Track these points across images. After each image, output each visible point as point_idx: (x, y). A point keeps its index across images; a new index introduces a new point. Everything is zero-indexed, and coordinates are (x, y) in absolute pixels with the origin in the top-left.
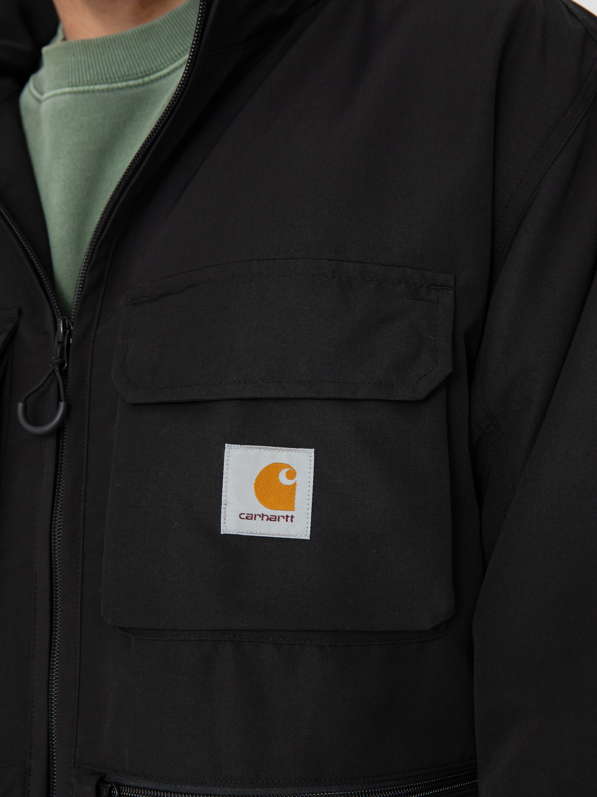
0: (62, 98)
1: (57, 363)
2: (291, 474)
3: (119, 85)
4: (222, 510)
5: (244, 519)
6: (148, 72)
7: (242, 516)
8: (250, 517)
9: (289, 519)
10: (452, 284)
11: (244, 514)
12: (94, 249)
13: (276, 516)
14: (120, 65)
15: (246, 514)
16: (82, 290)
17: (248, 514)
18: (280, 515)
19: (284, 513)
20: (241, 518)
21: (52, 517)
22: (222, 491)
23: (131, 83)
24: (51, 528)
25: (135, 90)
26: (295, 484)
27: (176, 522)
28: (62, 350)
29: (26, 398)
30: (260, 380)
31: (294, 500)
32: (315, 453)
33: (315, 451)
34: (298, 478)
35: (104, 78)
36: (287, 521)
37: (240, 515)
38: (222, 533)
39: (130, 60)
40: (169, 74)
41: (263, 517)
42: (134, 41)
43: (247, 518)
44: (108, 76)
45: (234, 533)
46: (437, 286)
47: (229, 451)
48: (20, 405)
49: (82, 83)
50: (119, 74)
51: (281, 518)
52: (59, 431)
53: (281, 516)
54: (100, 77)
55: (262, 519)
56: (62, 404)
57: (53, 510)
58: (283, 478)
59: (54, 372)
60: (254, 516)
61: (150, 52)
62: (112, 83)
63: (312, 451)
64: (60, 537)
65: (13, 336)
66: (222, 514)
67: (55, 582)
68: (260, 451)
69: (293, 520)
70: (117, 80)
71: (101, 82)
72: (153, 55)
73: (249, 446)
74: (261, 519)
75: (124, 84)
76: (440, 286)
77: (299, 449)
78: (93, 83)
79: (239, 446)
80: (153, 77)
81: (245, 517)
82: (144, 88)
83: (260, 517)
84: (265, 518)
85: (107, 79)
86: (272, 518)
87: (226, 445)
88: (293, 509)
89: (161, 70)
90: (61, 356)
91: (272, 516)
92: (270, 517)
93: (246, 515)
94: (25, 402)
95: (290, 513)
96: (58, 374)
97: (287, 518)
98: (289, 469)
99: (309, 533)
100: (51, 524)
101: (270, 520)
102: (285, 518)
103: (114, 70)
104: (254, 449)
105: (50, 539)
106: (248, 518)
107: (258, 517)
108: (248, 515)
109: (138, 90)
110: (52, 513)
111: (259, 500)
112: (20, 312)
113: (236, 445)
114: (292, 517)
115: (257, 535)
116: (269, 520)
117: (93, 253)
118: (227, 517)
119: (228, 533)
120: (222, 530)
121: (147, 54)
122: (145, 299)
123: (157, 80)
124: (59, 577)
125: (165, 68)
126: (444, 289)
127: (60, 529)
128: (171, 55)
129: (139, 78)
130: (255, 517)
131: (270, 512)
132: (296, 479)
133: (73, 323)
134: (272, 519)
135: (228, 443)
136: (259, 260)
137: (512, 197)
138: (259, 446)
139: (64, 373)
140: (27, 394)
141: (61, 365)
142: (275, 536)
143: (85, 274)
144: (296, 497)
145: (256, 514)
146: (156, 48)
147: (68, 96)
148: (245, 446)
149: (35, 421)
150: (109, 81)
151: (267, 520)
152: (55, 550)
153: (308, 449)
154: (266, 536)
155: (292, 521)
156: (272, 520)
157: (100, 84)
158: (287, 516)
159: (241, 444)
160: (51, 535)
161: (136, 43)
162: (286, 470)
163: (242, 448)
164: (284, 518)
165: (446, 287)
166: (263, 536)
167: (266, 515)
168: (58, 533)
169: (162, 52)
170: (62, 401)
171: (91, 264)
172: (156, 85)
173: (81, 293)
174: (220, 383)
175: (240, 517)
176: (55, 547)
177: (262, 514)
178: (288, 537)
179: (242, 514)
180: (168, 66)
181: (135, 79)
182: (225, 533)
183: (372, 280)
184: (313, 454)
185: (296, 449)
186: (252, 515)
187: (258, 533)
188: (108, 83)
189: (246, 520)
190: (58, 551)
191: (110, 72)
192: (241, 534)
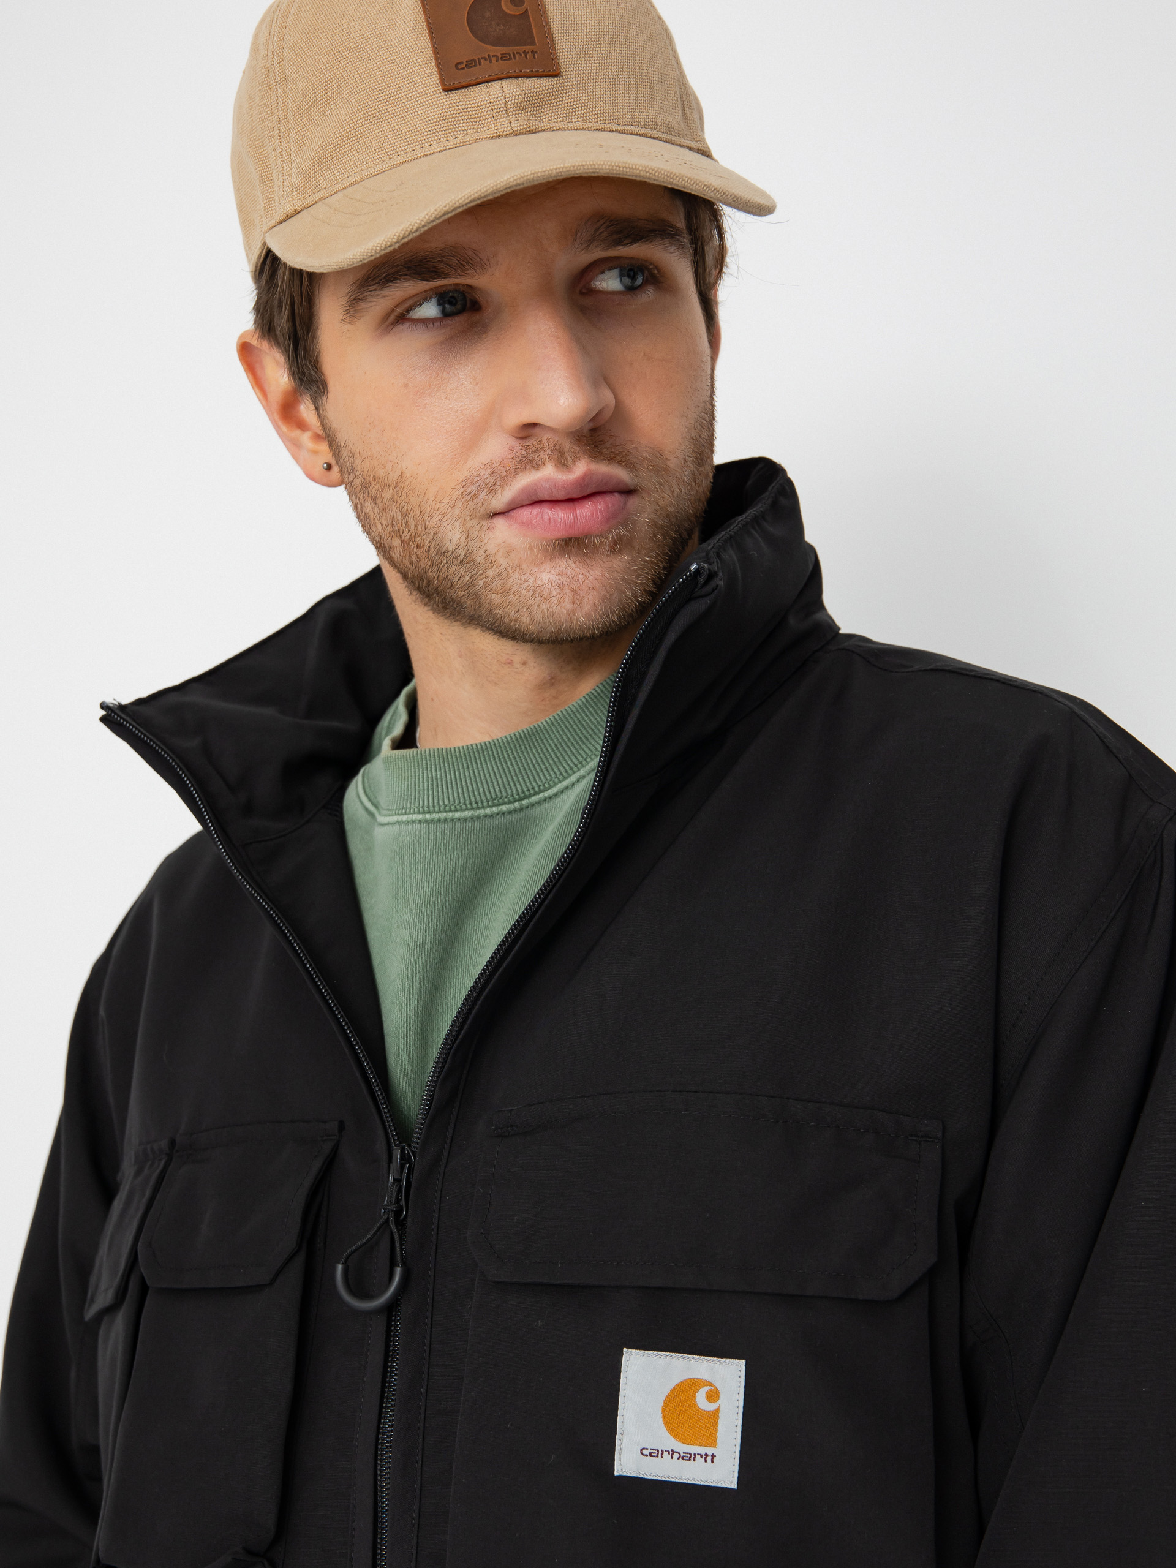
0: (410, 827)
1: (392, 1210)
2: (713, 1395)
3: (488, 811)
4: (617, 1442)
5: (646, 1455)
6: (527, 793)
7: (644, 1452)
8: (655, 1453)
9: (709, 1459)
10: (939, 1134)
11: (647, 1449)
12: (447, 1054)
13: (690, 1454)
14: (490, 784)
15: (649, 1449)
16: (428, 1113)
17: (653, 1449)
18: (696, 1452)
19: (702, 1450)
20: (643, 1455)
21: (379, 1428)
22: (617, 1415)
23: (504, 808)
24: (377, 1444)
25: (509, 817)
26: (718, 1410)
27: (553, 1456)
28: (399, 1190)
29: (348, 1257)
30: (673, 1263)
31: (716, 1431)
32: (746, 1365)
33: (746, 1363)
34: (722, 1402)
35: (468, 802)
36: (706, 1461)
37: (641, 1450)
38: (616, 1474)
39: (503, 776)
40: (556, 795)
41: (673, 1454)
42: (509, 752)
43: (651, 1454)
44: (473, 799)
45: (633, 1475)
46: (918, 1137)
47: (628, 1359)
48: (340, 1267)
49: (437, 809)
50: (489, 797)
51: (698, 1457)
52: (391, 1308)
53: (698, 1454)
54: (462, 801)
55: (672, 1458)
56: (398, 1271)
57: (380, 1418)
58: (701, 1400)
59: (388, 1220)
60: (660, 1453)
61: (531, 765)
62: (478, 808)
63: (741, 1364)
64: (390, 1457)
65: (331, 1162)
66: (617, 1448)
67: (381, 1522)
68: (672, 1360)
69: (714, 1460)
70: (485, 804)
71: (464, 807)
72: (535, 769)
73: (656, 1352)
74: (670, 1456)
75: (494, 809)
76: (922, 1137)
77: (724, 1360)
78: (453, 808)
79: (642, 1351)
80: (533, 799)
81: (648, 1454)
82: (521, 815)
83: (669, 1453)
84: (676, 1456)
85: (471, 804)
86: (685, 1456)
87: (625, 1349)
88: (713, 1444)
89: (546, 790)
90: (398, 1200)
91: (685, 1453)
92: (682, 1455)
93: (649, 1451)
94: (344, 1264)
95: (710, 1451)
96: (393, 1227)
97: (706, 1458)
98: (710, 1387)
99: (736, 1480)
100: (377, 1439)
101: (683, 1458)
102: (704, 1457)
103: (481, 790)
104: (663, 1357)
105: (376, 1460)
106: (653, 1454)
107: (665, 1454)
108: (652, 1451)
109: (514, 817)
110: (379, 1422)
111: (668, 1430)
112: (342, 1126)
113: (638, 1351)
114: (713, 1456)
115: (663, 1479)
116: (681, 1459)
117: (445, 1059)
118: (623, 1453)
119: (625, 1474)
120: (616, 1470)
121: (526, 767)
122: (515, 1129)
123: (539, 803)
124: (386, 1515)
125: (550, 787)
126: (929, 1141)
127: (391, 1447)
128: (559, 770)
129: (515, 801)
130: (662, 1454)
131: (682, 1448)
132: (719, 1402)
133: (413, 1153)
134: (685, 1458)
135: (627, 1348)
136: (676, 1091)
137: (1021, 1012)
138: (669, 1353)
139: (401, 1224)
140: (349, 1251)
141: (398, 1213)
142: (689, 1482)
143: (434, 1086)
144: (719, 1427)
145: (664, 1449)
146: (539, 759)
147: (418, 826)
148: (651, 1352)
149: (360, 1291)
150: (475, 805)
151: (679, 1459)
152: (382, 1476)
153: (737, 1361)
154: (677, 1480)
155: (712, 1462)
156: (685, 1460)
157: (462, 810)
158: (706, 1455)
159: (645, 1350)
160: (376, 1455)
161: (513, 754)
162: (707, 1388)
163: (646, 1355)
164: (701, 1457)
165: (931, 1138)
166: (673, 1480)
167: (677, 1452)
168: (386, 1452)
169: (547, 765)
170: (399, 1266)
171: (443, 1074)
172: (537, 810)
173: (426, 1118)
174: (618, 1264)
175: (641, 1453)
176: (382, 1471)
177: (672, 1451)
178: (707, 1484)
179: (643, 1449)
180: (555, 784)
181: (510, 802)
182: (621, 1473)
183: (829, 1127)
184: (743, 1368)
185: (720, 1359)
186: (658, 1451)
187: (665, 1476)
188: (472, 809)
189: (649, 1457)
190: (386, 1478)
191: (476, 793)
192: (642, 1476)
